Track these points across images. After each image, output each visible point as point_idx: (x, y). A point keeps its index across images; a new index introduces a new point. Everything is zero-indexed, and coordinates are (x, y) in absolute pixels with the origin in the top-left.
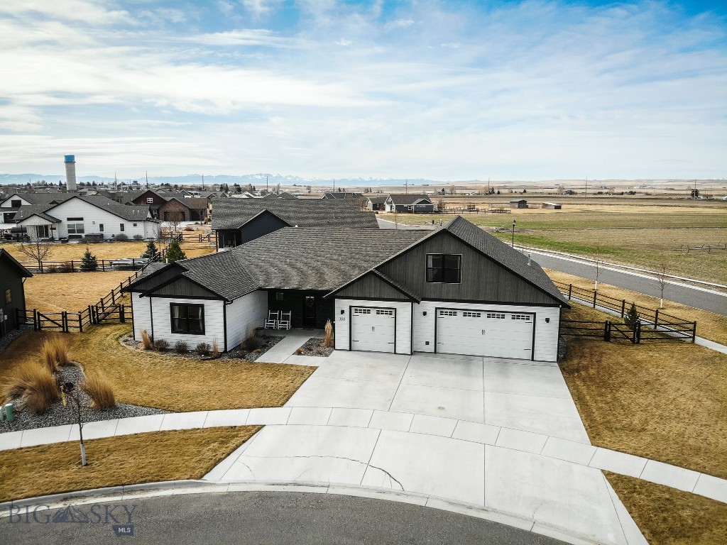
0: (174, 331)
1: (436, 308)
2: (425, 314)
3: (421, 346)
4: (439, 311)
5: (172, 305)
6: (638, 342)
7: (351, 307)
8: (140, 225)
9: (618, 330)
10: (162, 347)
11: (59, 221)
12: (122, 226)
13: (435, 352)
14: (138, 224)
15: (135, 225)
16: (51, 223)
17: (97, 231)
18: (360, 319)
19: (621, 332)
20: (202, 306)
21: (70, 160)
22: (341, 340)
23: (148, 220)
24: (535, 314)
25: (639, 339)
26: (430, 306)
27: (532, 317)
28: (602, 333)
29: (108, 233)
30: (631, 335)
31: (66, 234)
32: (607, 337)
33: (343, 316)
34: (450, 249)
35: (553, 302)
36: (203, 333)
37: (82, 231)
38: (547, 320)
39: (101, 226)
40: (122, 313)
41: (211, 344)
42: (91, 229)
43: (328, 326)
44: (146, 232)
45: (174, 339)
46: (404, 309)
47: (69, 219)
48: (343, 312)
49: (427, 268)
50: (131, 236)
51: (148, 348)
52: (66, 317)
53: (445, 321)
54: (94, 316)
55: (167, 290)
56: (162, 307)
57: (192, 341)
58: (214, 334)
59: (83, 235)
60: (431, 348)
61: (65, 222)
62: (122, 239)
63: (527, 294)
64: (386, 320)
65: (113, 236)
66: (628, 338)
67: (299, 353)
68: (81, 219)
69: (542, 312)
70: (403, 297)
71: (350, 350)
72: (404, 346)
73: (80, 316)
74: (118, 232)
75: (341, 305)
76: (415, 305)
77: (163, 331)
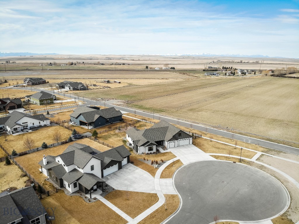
0: (149, 151)
5: (148, 147)
10: (148, 154)
11: (20, 125)
12: (40, 122)
14: (44, 121)
17: (32, 125)
20: (153, 146)
22: (168, 147)
23: (47, 119)
24: (190, 139)
26: (178, 140)
29: (35, 125)
34: (181, 132)
36: (153, 150)
37: (27, 126)
41: (155, 152)
44: (47, 123)
47: (23, 123)
48: (168, 143)
49: (178, 135)
50: (43, 125)
53: (180, 142)
60: (178, 146)
62: (41, 127)
63: (189, 136)
64: (174, 143)
67: (164, 150)
68: (27, 123)
74: (38, 125)
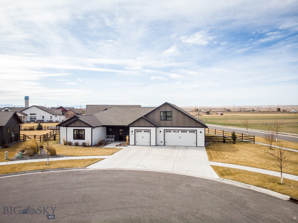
0: (74, 139)
1: (164, 130)
2: (160, 132)
3: (159, 143)
4: (165, 131)
5: (74, 130)
6: (235, 143)
7: (135, 130)
8: (58, 116)
9: (228, 139)
10: (70, 144)
11: (27, 115)
12: (51, 117)
13: (164, 145)
15: (56, 117)
16: (24, 115)
17: (41, 119)
18: (138, 134)
19: (229, 140)
20: (84, 130)
21: (27, 98)
22: (132, 142)
23: (61, 115)
24: (196, 130)
25: (235, 142)
26: (162, 129)
27: (196, 131)
28: (223, 140)
29: (45, 119)
30: (232, 141)
31: (29, 120)
32: (224, 142)
33: (132, 133)
34: (168, 109)
35: (202, 126)
36: (84, 139)
37: (36, 119)
38: (201, 132)
39: (43, 117)
40: (55, 137)
41: (87, 143)
42: (39, 118)
43: (127, 137)
44: (60, 119)
45: (74, 141)
46: (153, 130)
47: (31, 114)
48: (132, 132)
49: (161, 116)
50: (54, 121)
51: (65, 144)
52: (35, 137)
53: (167, 134)
54: (45, 138)
55: (72, 125)
56: (70, 130)
57: (80, 142)
58: (88, 139)
59: (36, 120)
60: (163, 144)
61: (29, 115)
62: (51, 122)
63: (194, 124)
64: (147, 134)
65: (47, 121)
66: (231, 142)
67: (117, 146)
68: (35, 114)
69: (199, 130)
70: (152, 125)
71: (135, 145)
72: (153, 143)
73: (40, 137)
74: (49, 119)
75: (132, 129)
76: (157, 128)
77: (71, 139)
